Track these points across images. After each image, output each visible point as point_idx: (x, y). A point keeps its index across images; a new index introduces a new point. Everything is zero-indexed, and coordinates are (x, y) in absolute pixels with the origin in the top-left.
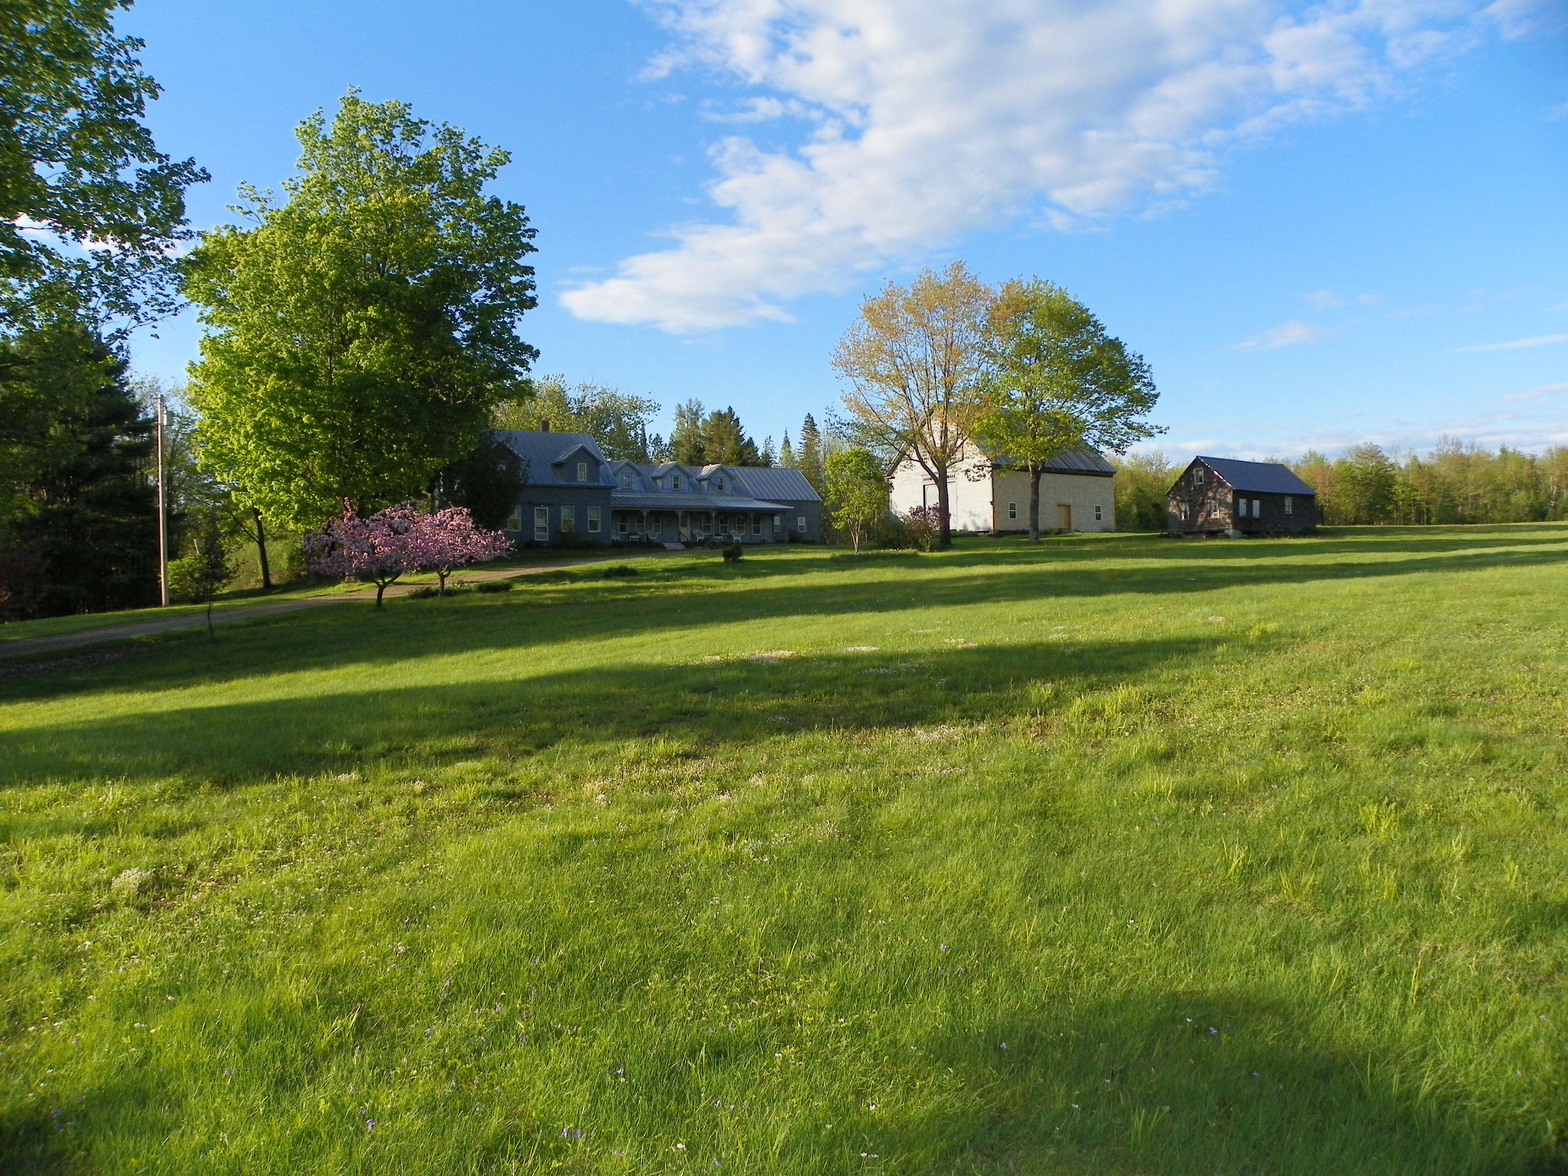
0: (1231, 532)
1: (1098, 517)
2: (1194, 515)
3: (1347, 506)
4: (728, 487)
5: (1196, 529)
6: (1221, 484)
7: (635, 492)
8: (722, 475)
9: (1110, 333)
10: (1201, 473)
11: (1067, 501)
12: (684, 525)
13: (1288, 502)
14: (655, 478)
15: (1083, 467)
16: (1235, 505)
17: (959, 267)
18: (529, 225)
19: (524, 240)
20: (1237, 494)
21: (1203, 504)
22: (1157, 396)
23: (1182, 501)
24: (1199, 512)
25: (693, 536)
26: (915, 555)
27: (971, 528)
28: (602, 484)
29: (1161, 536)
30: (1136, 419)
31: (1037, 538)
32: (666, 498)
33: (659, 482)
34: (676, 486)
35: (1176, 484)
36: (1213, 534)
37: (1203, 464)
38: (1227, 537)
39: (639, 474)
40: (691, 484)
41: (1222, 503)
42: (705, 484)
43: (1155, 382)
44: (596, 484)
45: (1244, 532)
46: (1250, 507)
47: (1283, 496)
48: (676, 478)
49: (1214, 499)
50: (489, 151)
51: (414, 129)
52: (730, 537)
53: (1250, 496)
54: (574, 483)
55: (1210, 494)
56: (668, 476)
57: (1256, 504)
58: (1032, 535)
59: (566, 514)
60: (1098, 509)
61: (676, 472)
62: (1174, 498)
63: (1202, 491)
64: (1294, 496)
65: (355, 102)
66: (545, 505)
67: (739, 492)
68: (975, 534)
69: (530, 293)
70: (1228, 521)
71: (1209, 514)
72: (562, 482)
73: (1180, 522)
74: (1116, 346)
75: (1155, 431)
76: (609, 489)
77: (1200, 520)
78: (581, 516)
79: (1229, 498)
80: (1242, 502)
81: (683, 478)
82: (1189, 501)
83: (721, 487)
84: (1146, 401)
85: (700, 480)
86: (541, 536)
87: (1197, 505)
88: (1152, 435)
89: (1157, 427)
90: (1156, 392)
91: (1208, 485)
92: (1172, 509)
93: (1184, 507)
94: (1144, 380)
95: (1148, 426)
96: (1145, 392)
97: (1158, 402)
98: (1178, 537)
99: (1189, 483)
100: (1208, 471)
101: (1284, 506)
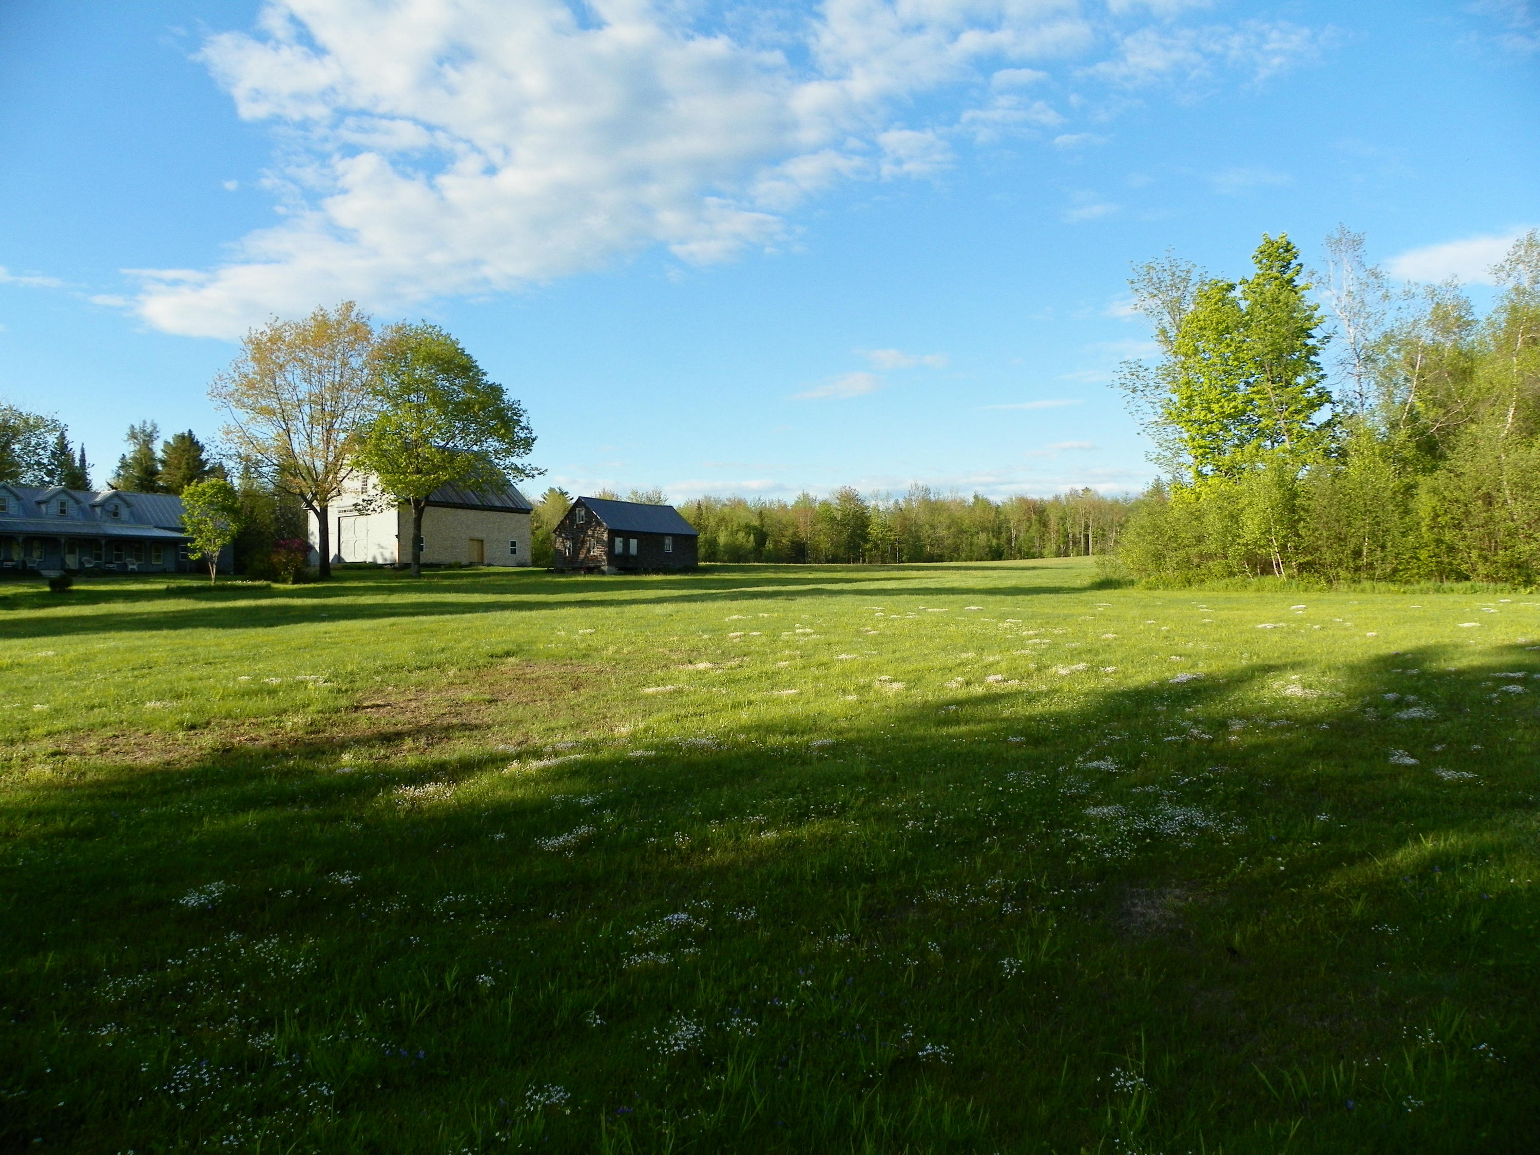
0: (605, 568)
1: (513, 552)
2: (576, 552)
3: (825, 544)
4: (124, 513)
5: (578, 565)
6: (599, 524)
7: (12, 516)
8: (117, 501)
9: (490, 379)
10: (583, 513)
11: (478, 535)
12: (72, 552)
13: (668, 541)
14: (39, 503)
15: (498, 504)
16: (611, 544)
17: (350, 306)
20: (613, 533)
21: (583, 542)
22: (534, 440)
23: (567, 539)
24: (580, 549)
25: (81, 563)
26: (268, 587)
27: (380, 561)
29: (548, 572)
30: (514, 460)
31: (419, 572)
32: (51, 523)
33: (43, 507)
34: (63, 511)
35: (562, 522)
36: (590, 571)
37: (584, 504)
38: (603, 573)
39: (20, 498)
40: (82, 510)
41: (600, 540)
42: (98, 510)
43: (532, 425)
45: (620, 569)
46: (626, 545)
47: (663, 535)
48: (63, 504)
49: (593, 537)
52: (126, 565)
53: (627, 535)
55: (590, 533)
56: (54, 501)
57: (633, 543)
58: (414, 568)
60: (513, 544)
61: (64, 497)
62: (560, 535)
63: (583, 529)
64: (675, 536)
67: (139, 519)
68: (381, 567)
70: (604, 557)
71: (589, 551)
73: (565, 558)
74: (496, 391)
75: (536, 472)
77: (582, 556)
79: (605, 536)
80: (619, 541)
81: (71, 503)
82: (573, 539)
83: (116, 514)
84: (528, 444)
85: (93, 506)
87: (578, 544)
88: (533, 476)
89: (537, 469)
90: (534, 436)
91: (588, 524)
92: (559, 546)
93: (568, 544)
94: (522, 424)
95: (529, 468)
96: (523, 436)
97: (535, 446)
98: (561, 572)
99: (573, 521)
100: (587, 509)
101: (664, 545)
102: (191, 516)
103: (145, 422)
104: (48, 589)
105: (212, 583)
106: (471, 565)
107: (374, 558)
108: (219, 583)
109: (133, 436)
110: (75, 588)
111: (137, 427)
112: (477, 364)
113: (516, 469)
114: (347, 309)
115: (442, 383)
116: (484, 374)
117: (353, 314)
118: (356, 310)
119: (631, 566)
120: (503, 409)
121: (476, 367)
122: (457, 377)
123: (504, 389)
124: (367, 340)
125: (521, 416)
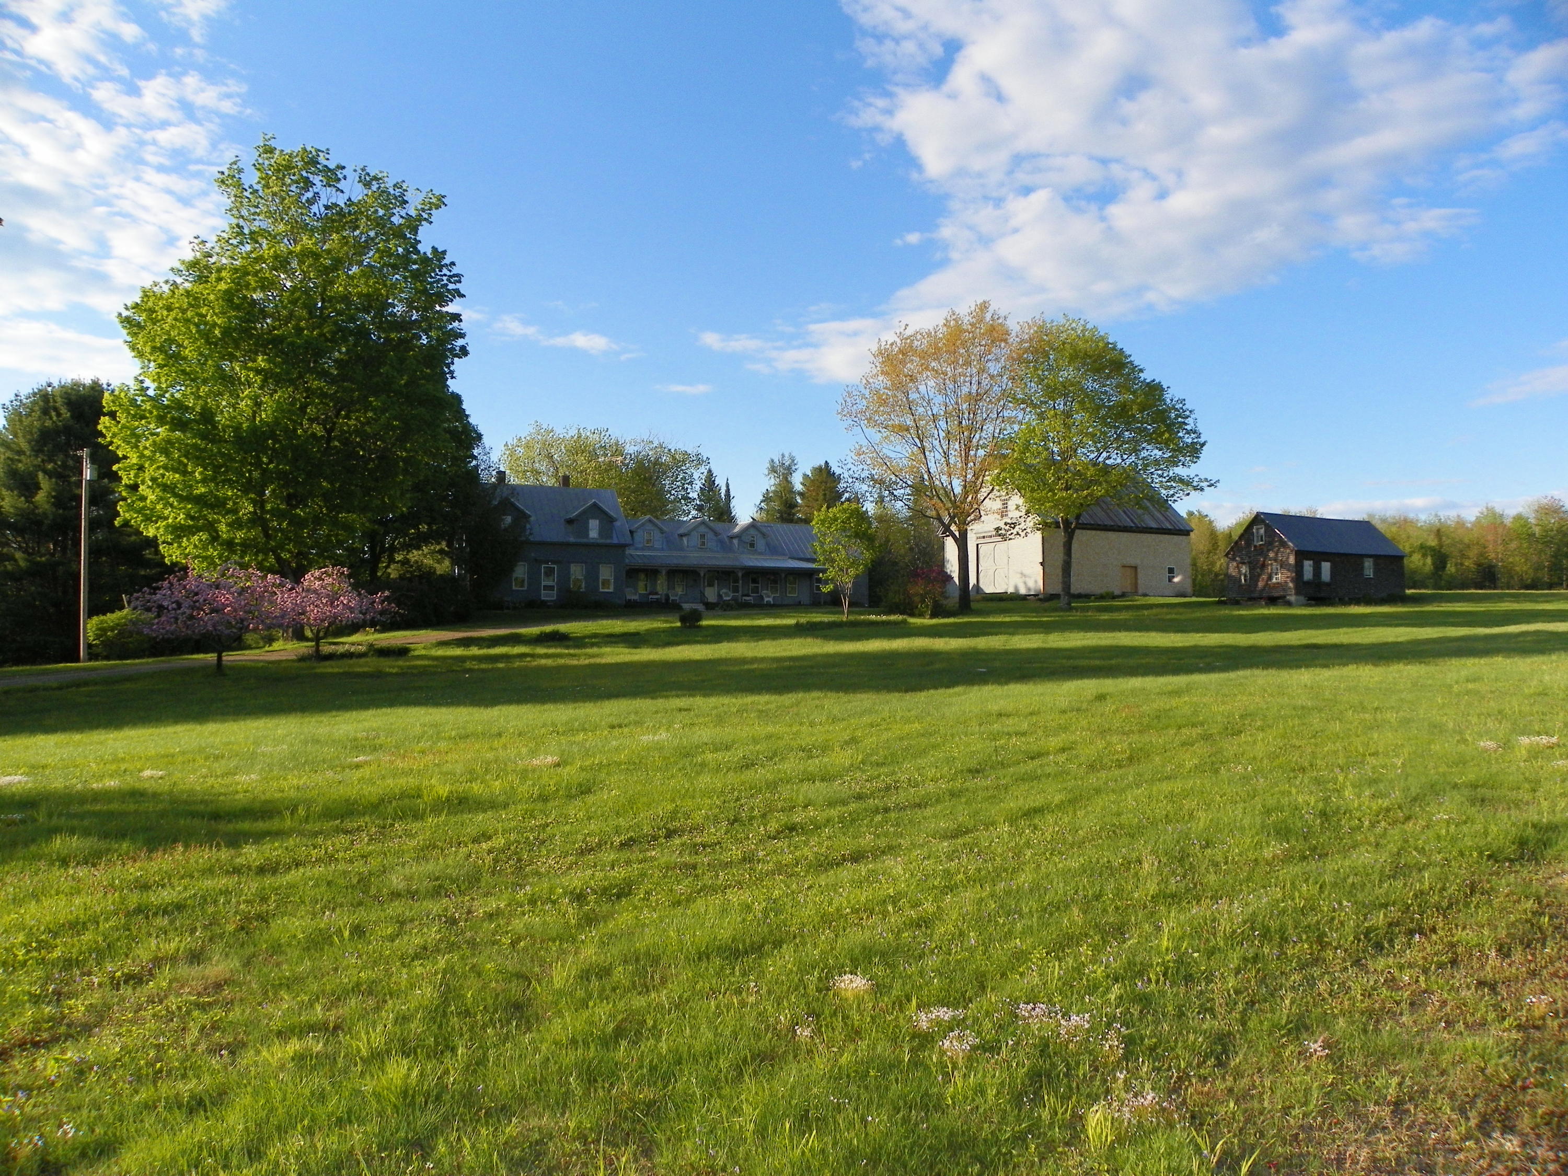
0: (1292, 598)
1: (1172, 580)
2: (1254, 578)
4: (761, 544)
5: (1256, 595)
6: (1283, 544)
7: (656, 550)
8: (752, 532)
9: (1147, 376)
10: (1262, 531)
11: (1133, 563)
12: (711, 585)
13: (1368, 564)
14: (681, 536)
15: (1154, 525)
16: (1298, 568)
18: (455, 270)
19: (451, 286)
20: (1301, 555)
21: (1264, 566)
22: (1203, 445)
23: (1243, 563)
24: (1259, 575)
25: (720, 596)
27: (1023, 591)
28: (615, 541)
29: (1220, 603)
30: (1180, 471)
31: (1069, 604)
32: (692, 556)
33: (685, 539)
34: (703, 544)
35: (1236, 542)
36: (1273, 601)
37: (1263, 521)
38: (1289, 604)
39: (662, 531)
40: (721, 542)
41: (1283, 565)
42: (735, 541)
43: (1200, 428)
44: (608, 541)
45: (1310, 599)
46: (1317, 571)
47: (1362, 556)
48: (703, 536)
49: (1276, 560)
50: (421, 196)
51: (332, 177)
52: (762, 598)
53: (1318, 557)
54: (585, 540)
55: (1271, 555)
56: (694, 533)
57: (1326, 567)
58: (1064, 600)
59: (577, 572)
60: (1171, 571)
61: (703, 529)
62: (1233, 559)
63: (1261, 551)
64: (1376, 557)
65: (270, 150)
66: (553, 562)
67: (774, 550)
68: (1024, 598)
69: (460, 342)
70: (1291, 585)
71: (1270, 578)
72: (572, 540)
73: (1241, 586)
74: (1155, 390)
75: (1204, 484)
76: (623, 546)
77: (1261, 584)
78: (592, 576)
79: (1292, 560)
80: (1308, 565)
81: (710, 535)
82: (1249, 563)
83: (752, 545)
84: (1194, 451)
85: (732, 538)
86: (545, 596)
87: (1257, 568)
88: (1202, 489)
89: (1206, 480)
90: (1202, 440)
91: (1269, 545)
92: (1232, 571)
93: (1244, 569)
94: (1189, 427)
95: (1196, 479)
96: (1190, 441)
97: (1205, 452)
98: (1236, 603)
99: (1249, 542)
100: (1269, 529)
101: (1362, 568)
102: (822, 544)
103: (783, 456)
104: (679, 624)
105: (844, 618)
106: (1123, 595)
107: (1016, 588)
108: (852, 618)
109: (773, 470)
110: (704, 623)
111: (776, 460)
112: (1132, 359)
113: (1181, 481)
114: (981, 310)
115: (1091, 384)
116: (1141, 371)
117: (988, 316)
118: (991, 310)
119: (1322, 595)
120: (1165, 411)
121: (1131, 362)
122: (1108, 377)
123: (1165, 386)
124: (1005, 341)
125: (1188, 417)
